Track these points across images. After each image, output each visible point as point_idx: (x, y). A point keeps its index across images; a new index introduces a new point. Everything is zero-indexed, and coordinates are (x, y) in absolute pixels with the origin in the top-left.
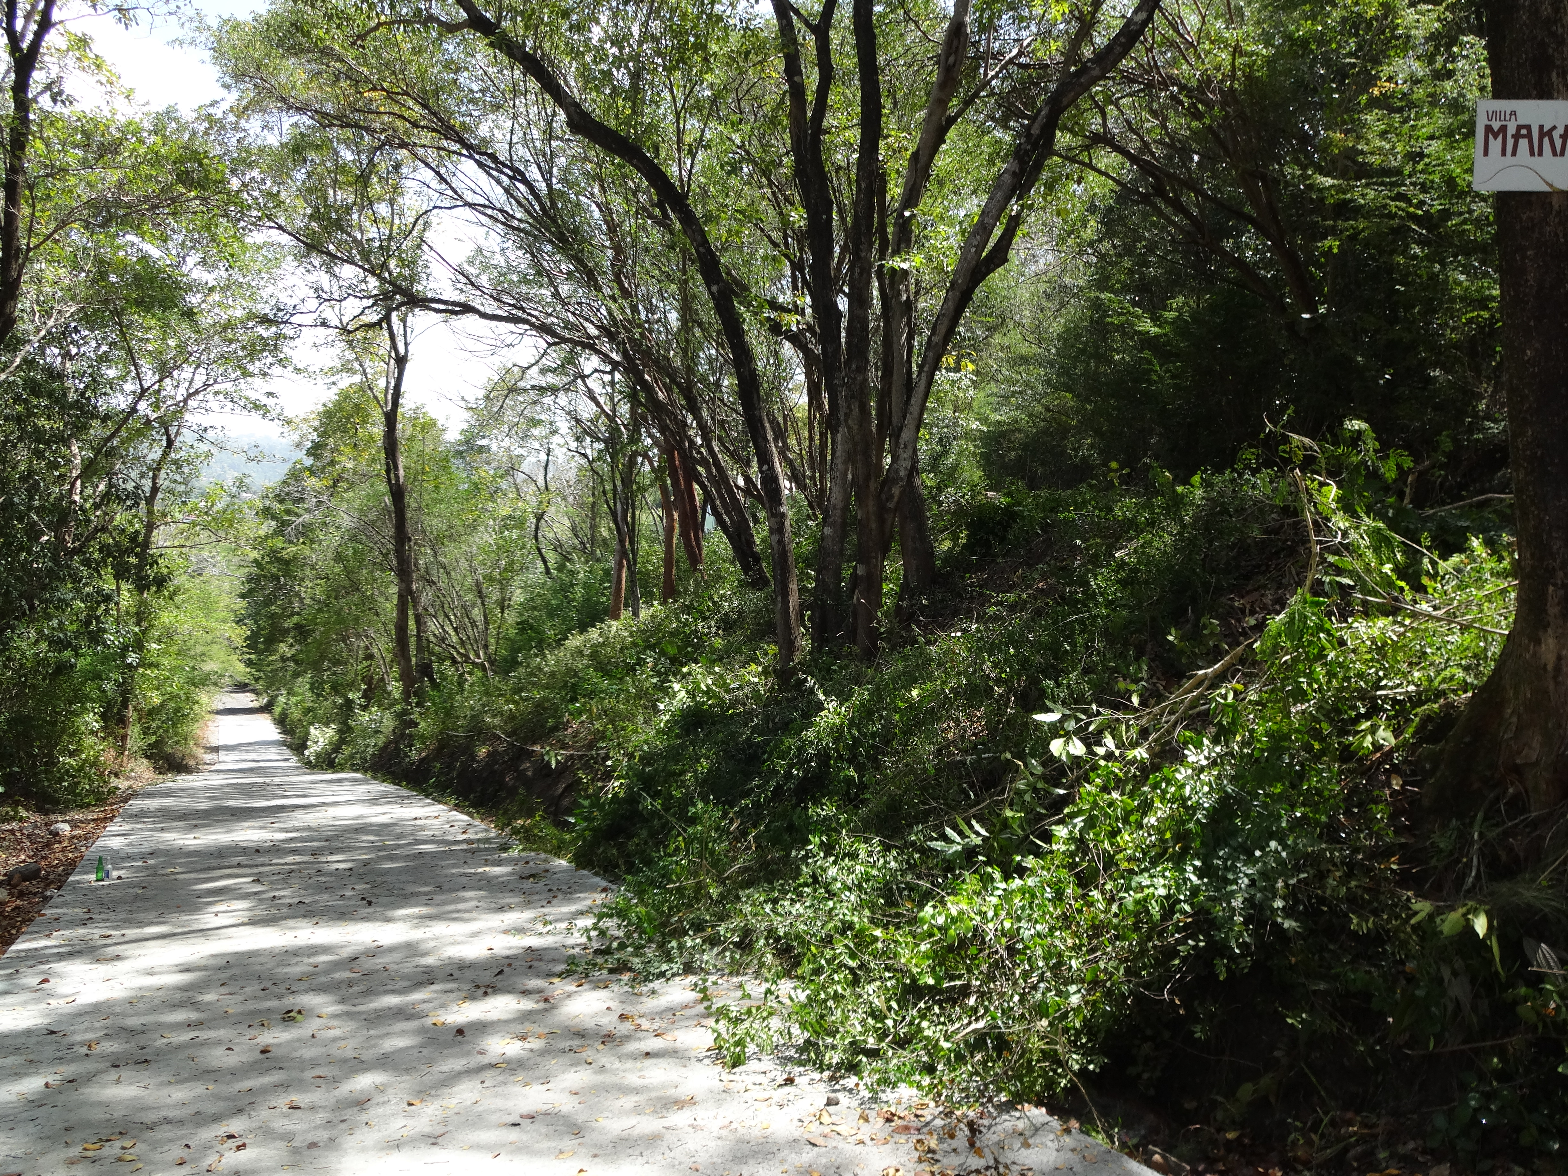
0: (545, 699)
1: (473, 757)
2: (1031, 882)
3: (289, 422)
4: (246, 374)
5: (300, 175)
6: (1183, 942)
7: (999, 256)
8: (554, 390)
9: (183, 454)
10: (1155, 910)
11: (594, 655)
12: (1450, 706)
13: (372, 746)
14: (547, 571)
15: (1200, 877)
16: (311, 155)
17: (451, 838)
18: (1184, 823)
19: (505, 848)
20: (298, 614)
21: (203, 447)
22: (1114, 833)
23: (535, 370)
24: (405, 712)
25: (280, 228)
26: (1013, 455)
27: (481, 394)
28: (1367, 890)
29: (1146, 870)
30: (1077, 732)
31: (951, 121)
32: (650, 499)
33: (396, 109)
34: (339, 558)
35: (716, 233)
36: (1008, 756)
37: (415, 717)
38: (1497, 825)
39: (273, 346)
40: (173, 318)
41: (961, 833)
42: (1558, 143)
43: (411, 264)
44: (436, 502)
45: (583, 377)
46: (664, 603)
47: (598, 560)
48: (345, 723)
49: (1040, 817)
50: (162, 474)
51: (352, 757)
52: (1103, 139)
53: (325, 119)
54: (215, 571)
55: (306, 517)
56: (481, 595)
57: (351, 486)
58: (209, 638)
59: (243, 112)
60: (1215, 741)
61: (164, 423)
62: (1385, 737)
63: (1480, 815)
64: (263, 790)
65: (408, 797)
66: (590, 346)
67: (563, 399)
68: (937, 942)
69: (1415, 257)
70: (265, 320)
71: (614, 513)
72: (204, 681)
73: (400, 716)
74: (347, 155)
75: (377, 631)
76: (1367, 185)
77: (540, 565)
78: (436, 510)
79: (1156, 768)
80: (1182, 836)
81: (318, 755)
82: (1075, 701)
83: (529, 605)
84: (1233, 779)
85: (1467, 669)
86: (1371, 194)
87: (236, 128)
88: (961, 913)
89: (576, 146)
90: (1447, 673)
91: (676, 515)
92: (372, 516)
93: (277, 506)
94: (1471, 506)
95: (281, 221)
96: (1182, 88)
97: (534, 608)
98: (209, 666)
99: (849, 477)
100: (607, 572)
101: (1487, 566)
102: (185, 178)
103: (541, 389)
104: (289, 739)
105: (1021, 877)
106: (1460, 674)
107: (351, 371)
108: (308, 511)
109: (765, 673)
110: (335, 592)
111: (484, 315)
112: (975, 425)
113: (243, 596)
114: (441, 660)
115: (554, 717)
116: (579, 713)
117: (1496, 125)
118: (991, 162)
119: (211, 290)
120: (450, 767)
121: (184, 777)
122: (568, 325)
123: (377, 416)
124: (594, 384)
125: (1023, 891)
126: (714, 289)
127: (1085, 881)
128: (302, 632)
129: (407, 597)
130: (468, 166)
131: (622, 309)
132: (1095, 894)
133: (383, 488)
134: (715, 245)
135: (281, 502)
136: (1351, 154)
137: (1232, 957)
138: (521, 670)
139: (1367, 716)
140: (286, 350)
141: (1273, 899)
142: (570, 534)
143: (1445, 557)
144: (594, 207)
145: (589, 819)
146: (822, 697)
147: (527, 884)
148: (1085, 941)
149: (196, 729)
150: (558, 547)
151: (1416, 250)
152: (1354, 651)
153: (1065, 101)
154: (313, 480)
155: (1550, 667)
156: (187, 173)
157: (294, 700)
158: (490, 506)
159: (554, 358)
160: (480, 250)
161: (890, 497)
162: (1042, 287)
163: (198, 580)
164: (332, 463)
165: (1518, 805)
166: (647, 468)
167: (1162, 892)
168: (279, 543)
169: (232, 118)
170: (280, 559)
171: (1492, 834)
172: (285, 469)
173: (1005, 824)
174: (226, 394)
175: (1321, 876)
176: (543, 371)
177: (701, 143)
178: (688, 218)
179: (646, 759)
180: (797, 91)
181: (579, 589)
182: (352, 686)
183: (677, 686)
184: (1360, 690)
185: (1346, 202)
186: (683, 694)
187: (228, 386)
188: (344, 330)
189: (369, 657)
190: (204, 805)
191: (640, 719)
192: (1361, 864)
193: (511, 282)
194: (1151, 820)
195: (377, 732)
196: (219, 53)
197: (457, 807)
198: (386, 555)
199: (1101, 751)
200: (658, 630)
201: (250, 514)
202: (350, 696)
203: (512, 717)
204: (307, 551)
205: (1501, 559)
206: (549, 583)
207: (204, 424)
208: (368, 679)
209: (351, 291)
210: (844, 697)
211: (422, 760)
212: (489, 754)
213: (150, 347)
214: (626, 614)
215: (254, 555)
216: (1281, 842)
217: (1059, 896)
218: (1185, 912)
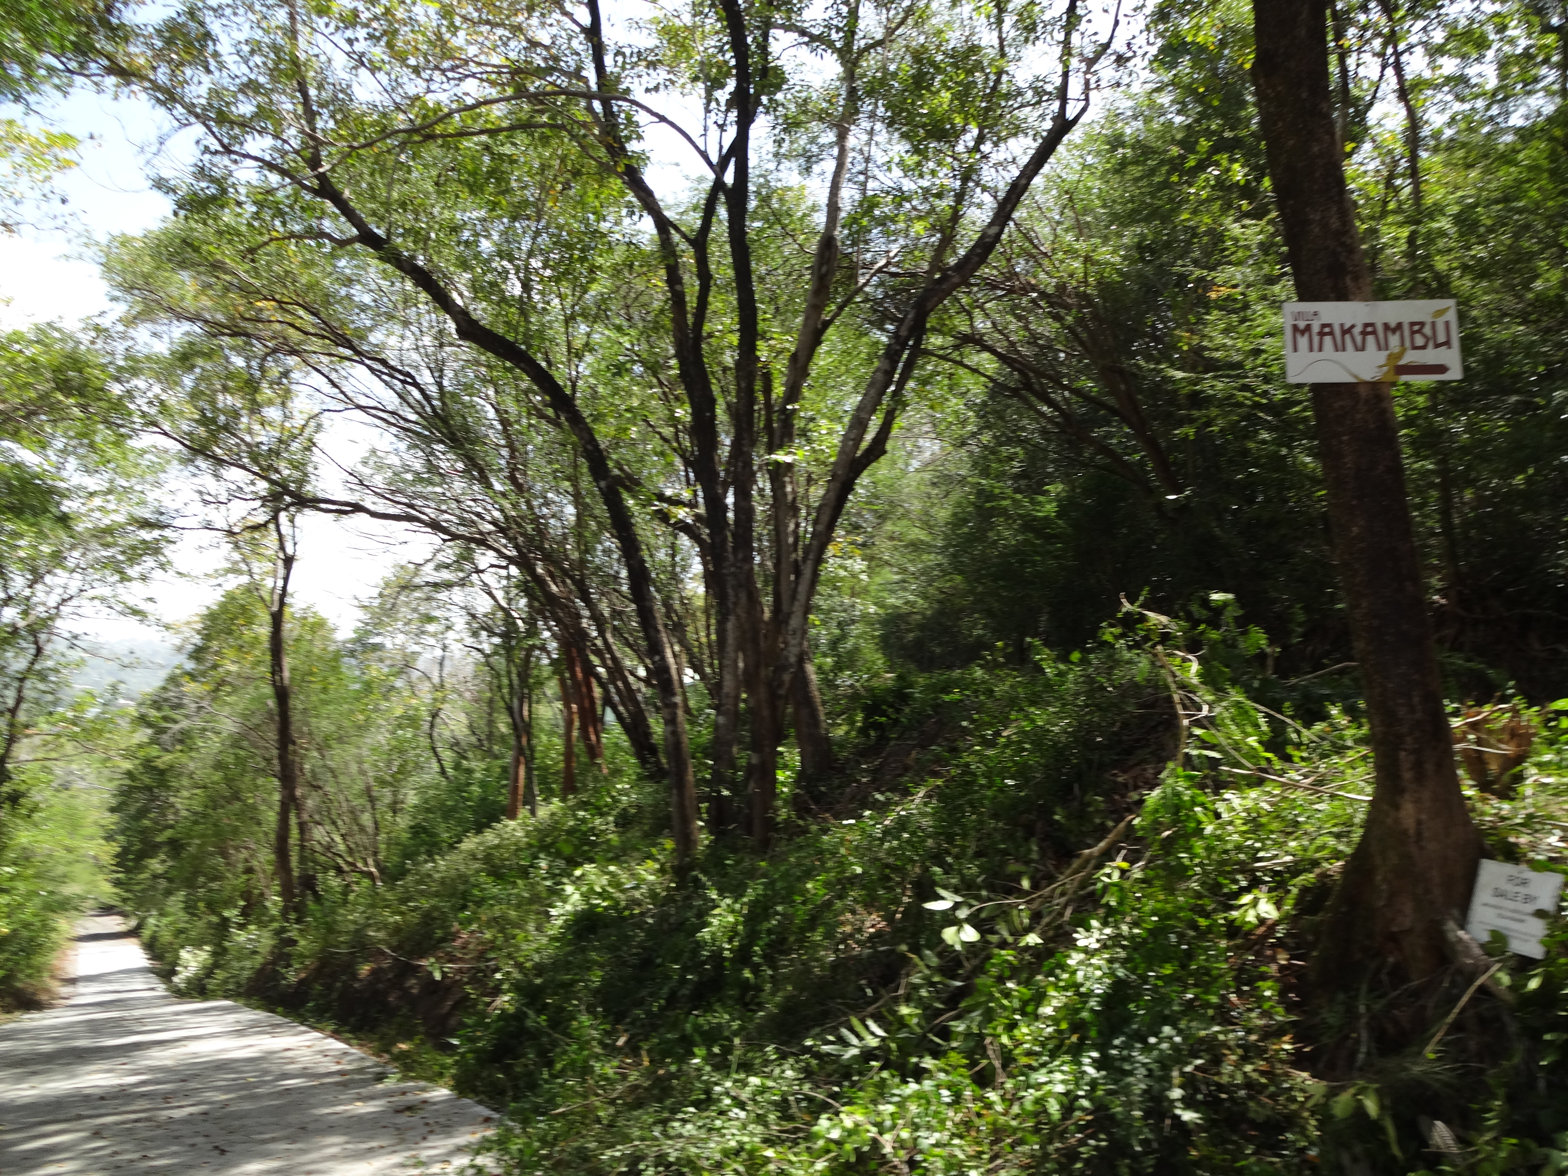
0: (434, 908)
1: (354, 976)
2: (928, 1085)
3: (167, 627)
4: (125, 578)
5: (188, 381)
6: (1082, 1143)
7: (877, 449)
8: (448, 585)
9: (50, 664)
10: (1054, 1108)
11: (488, 858)
12: (1324, 875)
13: (247, 968)
14: (443, 772)
15: (1098, 1069)
16: (200, 362)
17: (323, 1070)
18: (1078, 1011)
19: (380, 1077)
20: (171, 827)
21: (75, 655)
22: (1012, 1026)
23: (430, 566)
24: (283, 930)
25: (165, 434)
26: (911, 636)
27: (375, 592)
28: (1263, 1073)
29: (1043, 1065)
30: (968, 920)
31: (827, 324)
32: (549, 692)
33: (289, 318)
34: (219, 766)
35: (604, 433)
36: (904, 948)
37: (293, 934)
38: (1380, 997)
39: (153, 549)
40: (47, 524)
41: (858, 1036)
42: (1359, 339)
43: (299, 466)
44: (325, 703)
45: (478, 571)
46: (564, 800)
47: (496, 757)
48: (219, 945)
49: (939, 1013)
50: (28, 684)
51: (225, 982)
52: (974, 340)
53: (215, 329)
54: (82, 784)
55: (184, 724)
56: (372, 800)
57: (235, 690)
58: (71, 857)
59: (131, 321)
60: (1105, 924)
61: (33, 631)
62: (1267, 909)
63: (1364, 988)
64: (117, 1027)
65: (278, 1026)
66: (482, 542)
67: (457, 595)
68: (835, 1159)
69: (1264, 442)
70: (146, 524)
71: (510, 709)
72: (64, 905)
73: (279, 932)
74: (239, 362)
75: (258, 842)
76: (1215, 378)
77: (435, 766)
78: (324, 711)
79: (1051, 953)
80: (1078, 1026)
81: (189, 981)
82: (966, 888)
83: (425, 808)
84: (1124, 962)
85: (1338, 836)
86: (1220, 386)
87: (124, 337)
88: (857, 1125)
89: (467, 351)
90: (1319, 842)
91: (574, 707)
92: (256, 721)
93: (153, 713)
94: (1332, 673)
95: (167, 427)
96: (1043, 295)
97: (428, 810)
98: (69, 890)
99: (741, 665)
100: (504, 769)
101: (1349, 733)
102: (64, 386)
103: (436, 585)
104: (157, 964)
105: (918, 1082)
106: (1331, 842)
107: (239, 572)
108: (187, 717)
109: (662, 871)
110: (214, 802)
111: (374, 514)
112: (872, 609)
113: (112, 810)
114: (326, 870)
115: (441, 927)
116: (469, 921)
117: (1302, 324)
118: (869, 360)
119: (92, 494)
120: (329, 988)
121: (36, 1015)
122: (463, 522)
123: (264, 617)
124: (488, 578)
125: (919, 1096)
126: (603, 484)
127: (983, 1079)
128: (175, 847)
129: (289, 803)
130: (360, 371)
131: (515, 506)
132: (993, 1096)
133: (268, 690)
134: (603, 443)
135: (159, 709)
136: (1198, 351)
137: (1135, 1157)
138: (410, 878)
139: (1247, 890)
140: (169, 551)
141: (1169, 1089)
142: (466, 731)
143: (1308, 725)
144: (489, 408)
145: (472, 1040)
146: (714, 895)
147: (403, 1119)
148: (985, 1148)
149: (53, 959)
150: (455, 745)
151: (1265, 435)
152: (1231, 823)
153: (929, 305)
154: (193, 685)
155: (1412, 832)
156: (67, 381)
157: (165, 920)
158: (384, 705)
159: (449, 554)
160: (374, 452)
161: (781, 684)
162: (927, 476)
163: (64, 795)
164: (215, 667)
165: (1399, 975)
166: (545, 661)
167: (1060, 1088)
168: (154, 751)
169: (120, 328)
170: (155, 768)
171: (1377, 1006)
172: (164, 674)
173: (902, 1023)
174: (103, 600)
175: (1217, 1061)
176: (439, 567)
177: (588, 347)
178: (576, 419)
179: (540, 969)
180: (677, 299)
181: (476, 789)
182: (229, 903)
183: (569, 889)
184: (1241, 863)
185: (1196, 393)
186: (576, 897)
187: (106, 591)
188: (230, 533)
189: (249, 870)
190: (48, 1047)
191: (531, 927)
192: (1254, 1045)
193: (404, 481)
194: (1047, 1010)
195: (255, 952)
196: (107, 267)
197: (336, 1034)
198: (268, 760)
199: (994, 938)
200: (555, 829)
201: (124, 724)
202: (226, 914)
203: (397, 930)
204: (184, 759)
205: (1360, 726)
206: (444, 783)
207: (76, 631)
208: (246, 895)
209: (238, 493)
210: (737, 892)
211: (301, 982)
212: (373, 972)
213: (22, 554)
214: (523, 812)
215: (127, 765)
216: (1174, 1026)
217: (957, 1100)
218: (1083, 1109)
